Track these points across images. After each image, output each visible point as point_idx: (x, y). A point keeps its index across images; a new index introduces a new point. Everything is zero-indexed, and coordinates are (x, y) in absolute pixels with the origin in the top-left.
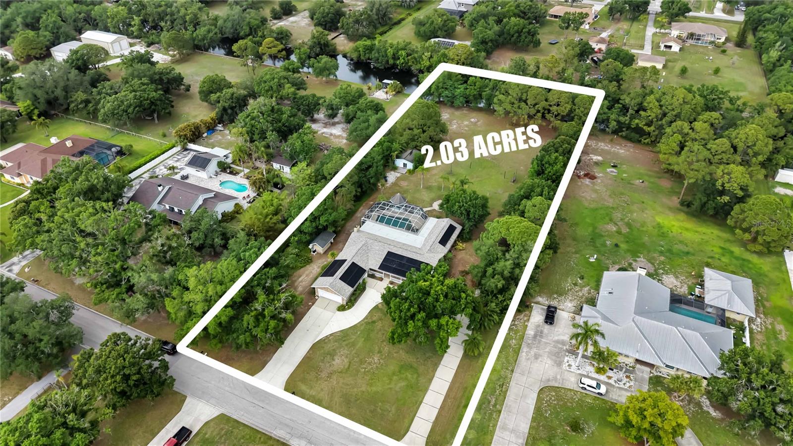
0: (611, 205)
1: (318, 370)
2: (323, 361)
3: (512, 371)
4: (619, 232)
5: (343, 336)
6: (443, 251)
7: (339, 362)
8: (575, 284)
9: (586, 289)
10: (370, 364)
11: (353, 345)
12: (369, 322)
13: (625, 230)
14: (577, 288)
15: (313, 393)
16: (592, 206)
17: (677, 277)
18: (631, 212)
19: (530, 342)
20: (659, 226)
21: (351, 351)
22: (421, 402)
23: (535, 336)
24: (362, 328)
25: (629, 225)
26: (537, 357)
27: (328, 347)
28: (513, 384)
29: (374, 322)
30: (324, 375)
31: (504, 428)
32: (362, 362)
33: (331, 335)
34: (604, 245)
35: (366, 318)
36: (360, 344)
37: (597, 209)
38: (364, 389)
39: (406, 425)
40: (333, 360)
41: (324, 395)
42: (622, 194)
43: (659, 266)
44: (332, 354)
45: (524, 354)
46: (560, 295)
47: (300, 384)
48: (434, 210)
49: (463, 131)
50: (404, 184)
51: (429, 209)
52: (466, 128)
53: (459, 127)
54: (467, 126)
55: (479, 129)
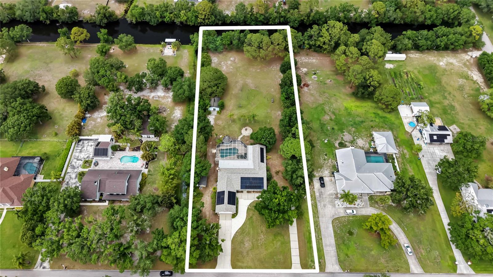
0: (322, 103)
1: (241, 253)
2: (240, 248)
3: (318, 217)
4: (331, 120)
5: (242, 231)
6: (264, 165)
7: (248, 245)
8: (325, 160)
9: (330, 161)
10: (261, 240)
11: (249, 233)
12: (249, 218)
13: (333, 117)
14: (326, 162)
15: (245, 265)
16: (314, 106)
17: (363, 139)
18: (332, 104)
19: (319, 199)
20: (346, 109)
21: (250, 237)
22: (290, 248)
23: (320, 195)
24: (248, 222)
25: (334, 113)
26: (325, 206)
27: (239, 239)
28: (321, 224)
29: (251, 217)
30: (245, 254)
31: (326, 246)
32: (257, 240)
33: (236, 232)
34: (327, 130)
35: (247, 217)
36: (251, 232)
37: (317, 107)
38: (265, 253)
39: (290, 262)
40: (245, 245)
41: (250, 264)
42: (324, 92)
43: (354, 134)
44: (242, 242)
45: (319, 207)
46: (321, 168)
47: (237, 263)
48: (244, 136)
49: (231, 70)
50: (220, 122)
51: (241, 136)
52: (231, 67)
53: (227, 67)
54: (231, 65)
55: (238, 65)
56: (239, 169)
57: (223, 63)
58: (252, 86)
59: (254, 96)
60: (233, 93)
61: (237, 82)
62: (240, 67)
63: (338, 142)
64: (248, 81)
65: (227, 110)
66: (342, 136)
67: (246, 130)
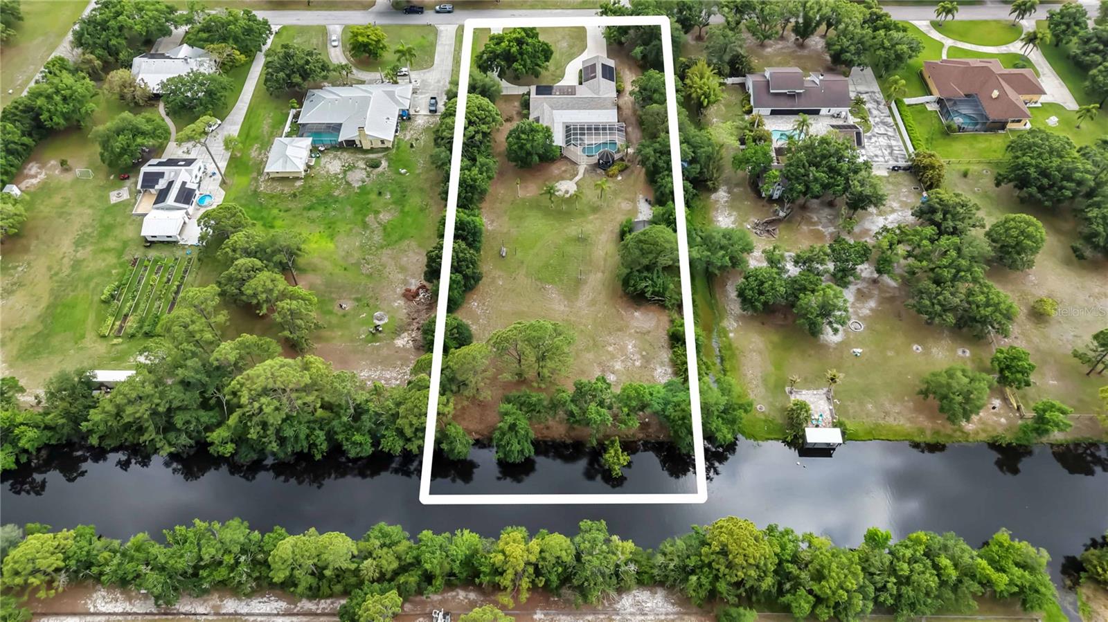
0: (384, 251)
1: (572, 38)
2: (574, 42)
4: (377, 212)
5: (572, 56)
7: (563, 44)
8: (417, 140)
9: (408, 138)
11: (562, 54)
12: (561, 67)
13: (370, 218)
14: (415, 136)
16: (407, 242)
17: (327, 172)
18: (362, 246)
20: (332, 237)
21: (560, 51)
24: (563, 63)
25: (365, 226)
26: (439, 81)
29: (557, 69)
30: (567, 37)
31: (450, 45)
33: (580, 55)
34: (392, 192)
35: (565, 69)
36: (558, 55)
37: (400, 239)
40: (567, 44)
42: (370, 276)
43: (341, 183)
46: (428, 128)
47: (578, 30)
48: (571, 180)
49: (611, 340)
50: (626, 206)
51: (577, 178)
52: (610, 349)
53: (623, 349)
54: (613, 357)
55: (590, 356)
56: (579, 109)
57: (638, 364)
58: (553, 293)
59: (547, 266)
60: (599, 275)
61: (593, 303)
62: (587, 350)
63: (380, 169)
64: (562, 308)
65: (612, 231)
66: (367, 179)
67: (567, 192)
